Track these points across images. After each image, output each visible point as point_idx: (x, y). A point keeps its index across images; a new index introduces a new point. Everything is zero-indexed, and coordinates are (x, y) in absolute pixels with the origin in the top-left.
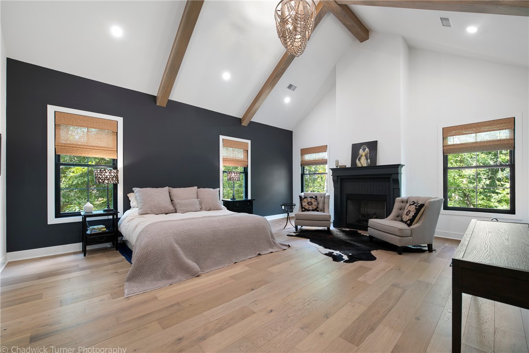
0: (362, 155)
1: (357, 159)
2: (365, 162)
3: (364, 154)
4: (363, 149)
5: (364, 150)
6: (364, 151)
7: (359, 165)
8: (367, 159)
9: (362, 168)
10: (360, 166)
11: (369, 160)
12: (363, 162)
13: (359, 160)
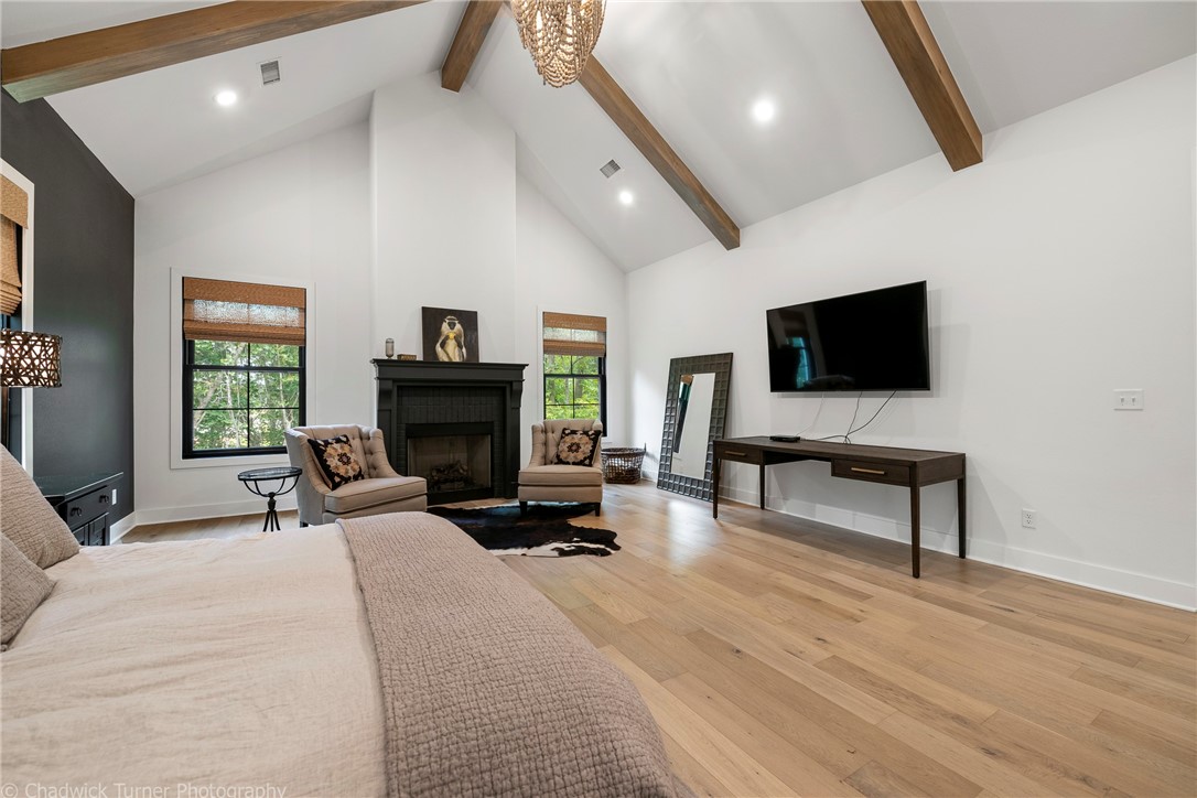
0: (447, 338)
1: (438, 345)
2: (457, 354)
3: (452, 336)
4: (449, 324)
5: (452, 326)
6: (452, 329)
7: (443, 357)
8: (460, 346)
9: (451, 365)
10: (446, 360)
11: (464, 350)
12: (451, 352)
13: (443, 346)
